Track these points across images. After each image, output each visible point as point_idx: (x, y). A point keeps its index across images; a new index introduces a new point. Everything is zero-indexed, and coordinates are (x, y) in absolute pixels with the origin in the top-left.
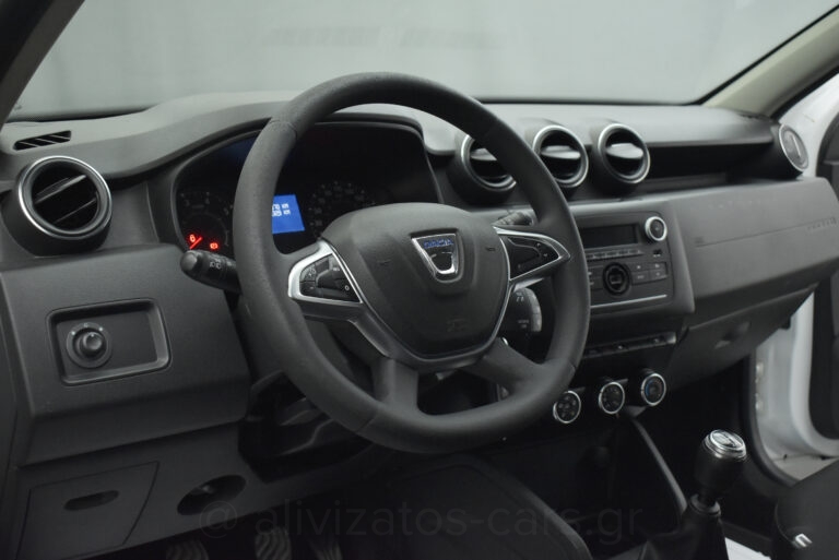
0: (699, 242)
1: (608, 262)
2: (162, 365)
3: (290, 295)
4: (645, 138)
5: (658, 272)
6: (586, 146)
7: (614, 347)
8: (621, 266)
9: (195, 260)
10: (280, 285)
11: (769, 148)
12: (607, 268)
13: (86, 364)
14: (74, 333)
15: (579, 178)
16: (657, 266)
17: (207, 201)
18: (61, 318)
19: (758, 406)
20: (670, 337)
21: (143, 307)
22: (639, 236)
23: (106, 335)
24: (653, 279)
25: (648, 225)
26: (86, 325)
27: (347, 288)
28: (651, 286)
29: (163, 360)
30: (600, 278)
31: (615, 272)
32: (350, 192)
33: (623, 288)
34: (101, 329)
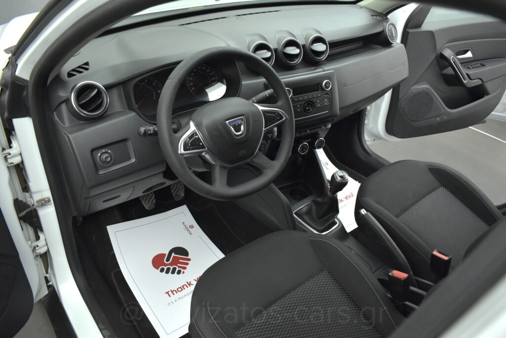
0: (345, 85)
1: (306, 100)
2: (133, 162)
3: (179, 152)
4: (328, 39)
5: (326, 103)
6: (302, 45)
7: (305, 131)
8: (311, 102)
9: (143, 131)
10: (176, 149)
11: (382, 33)
12: (306, 103)
13: (105, 165)
14: (100, 155)
15: (298, 61)
16: (326, 100)
17: (146, 81)
18: (93, 150)
19: (366, 122)
20: (328, 125)
21: (124, 140)
22: (320, 89)
23: (112, 154)
24: (324, 105)
25: (324, 83)
26: (104, 151)
27: (201, 144)
28: (323, 108)
29: (133, 160)
30: (302, 107)
31: (309, 104)
32: (204, 68)
33: (311, 110)
34: (109, 151)
